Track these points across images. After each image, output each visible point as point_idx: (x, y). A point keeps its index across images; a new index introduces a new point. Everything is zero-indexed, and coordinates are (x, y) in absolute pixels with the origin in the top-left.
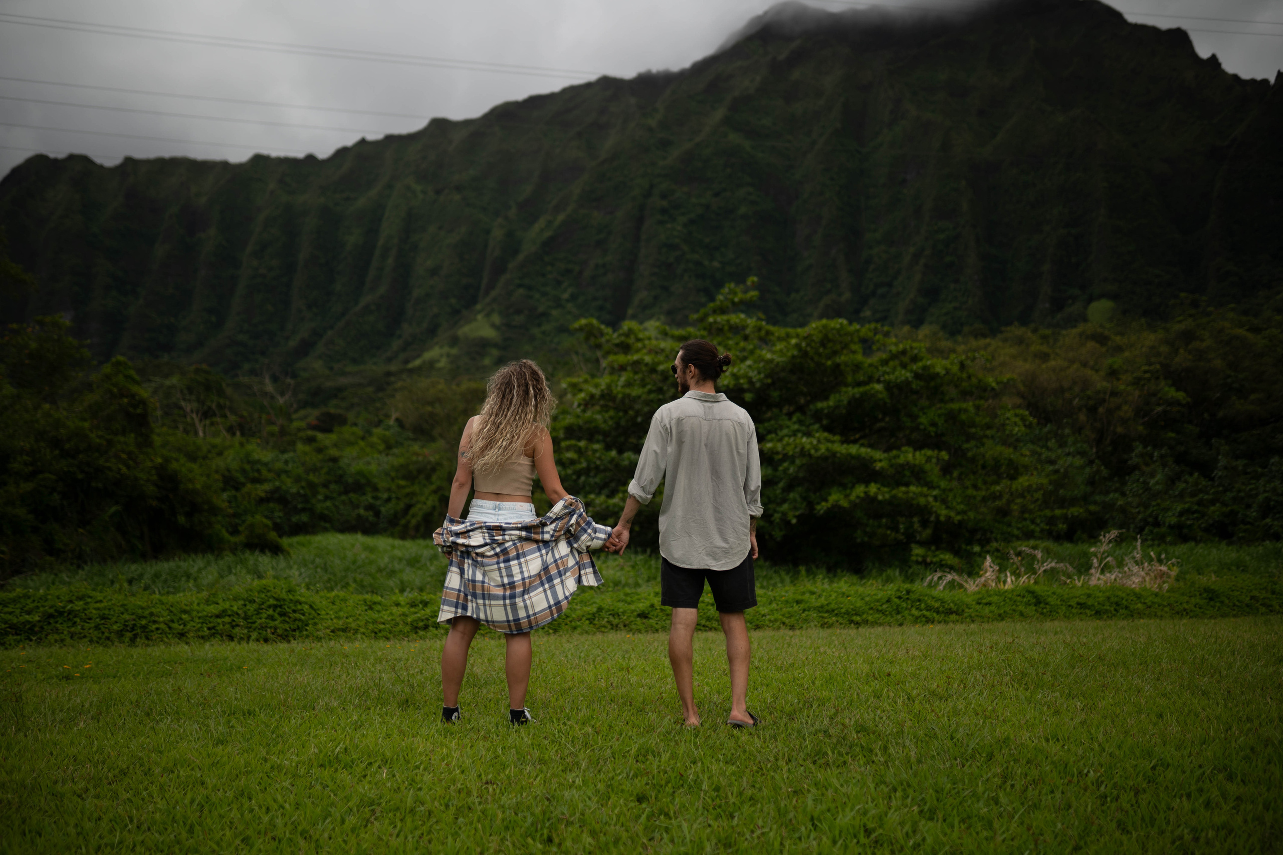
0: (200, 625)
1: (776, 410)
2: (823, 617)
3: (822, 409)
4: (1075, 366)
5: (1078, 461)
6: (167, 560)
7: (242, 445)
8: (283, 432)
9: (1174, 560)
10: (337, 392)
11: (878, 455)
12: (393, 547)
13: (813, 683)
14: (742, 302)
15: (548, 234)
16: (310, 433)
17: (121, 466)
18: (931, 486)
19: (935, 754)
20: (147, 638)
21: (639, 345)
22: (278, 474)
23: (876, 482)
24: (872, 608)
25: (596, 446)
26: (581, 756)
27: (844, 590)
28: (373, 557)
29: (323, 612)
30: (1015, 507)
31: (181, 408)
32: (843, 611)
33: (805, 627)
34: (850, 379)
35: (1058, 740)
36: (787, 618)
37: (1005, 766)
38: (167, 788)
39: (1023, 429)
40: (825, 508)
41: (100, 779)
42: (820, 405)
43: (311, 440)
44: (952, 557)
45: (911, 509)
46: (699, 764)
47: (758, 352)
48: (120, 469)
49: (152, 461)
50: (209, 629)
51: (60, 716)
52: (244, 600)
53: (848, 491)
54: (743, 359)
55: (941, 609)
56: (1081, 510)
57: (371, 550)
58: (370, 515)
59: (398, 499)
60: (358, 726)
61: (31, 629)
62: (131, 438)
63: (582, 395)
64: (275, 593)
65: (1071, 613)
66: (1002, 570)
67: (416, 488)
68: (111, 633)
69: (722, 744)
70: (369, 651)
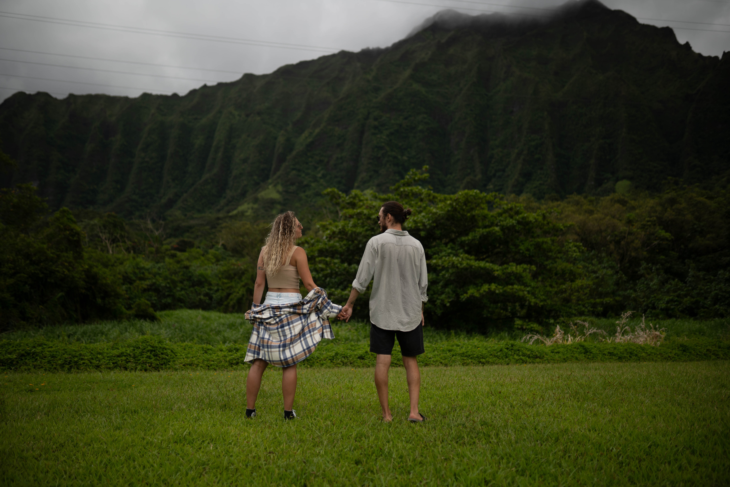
0: (108, 361)
1: (438, 241)
2: (464, 360)
3: (465, 241)
4: (608, 218)
5: (610, 272)
6: (90, 324)
7: (134, 258)
8: (158, 251)
9: (663, 328)
10: (188, 229)
11: (496, 267)
12: (220, 317)
13: (457, 397)
14: (419, 179)
15: (310, 140)
16: (173, 252)
17: (65, 270)
18: (526, 285)
19: (526, 438)
20: (78, 369)
21: (361, 203)
22: (155, 275)
23: (495, 283)
24: (491, 355)
25: (336, 261)
26: (324, 438)
27: (476, 344)
28: (208, 323)
29: (179, 354)
30: (574, 298)
31: (99, 237)
32: (475, 356)
33: (453, 365)
34: (480, 224)
35: (596, 430)
36: (443, 360)
37: (565, 445)
38: (86, 455)
39: (579, 254)
40: (466, 297)
41: (48, 449)
42: (463, 238)
43: (173, 256)
44: (538, 325)
45: (515, 298)
46: (391, 443)
47: (428, 208)
48: (64, 272)
49: (82, 267)
50: (113, 363)
51: (26, 413)
52: (134, 347)
53: (479, 288)
54: (420, 212)
55: (531, 355)
56: (611, 300)
57: (207, 319)
58: (206, 299)
59: (223, 290)
60: (197, 420)
61: (11, 363)
62: (71, 254)
63: (328, 232)
64: (152, 343)
65: (605, 358)
66: (566, 333)
67: (233, 284)
68: (57, 365)
69: (404, 432)
70: (205, 376)
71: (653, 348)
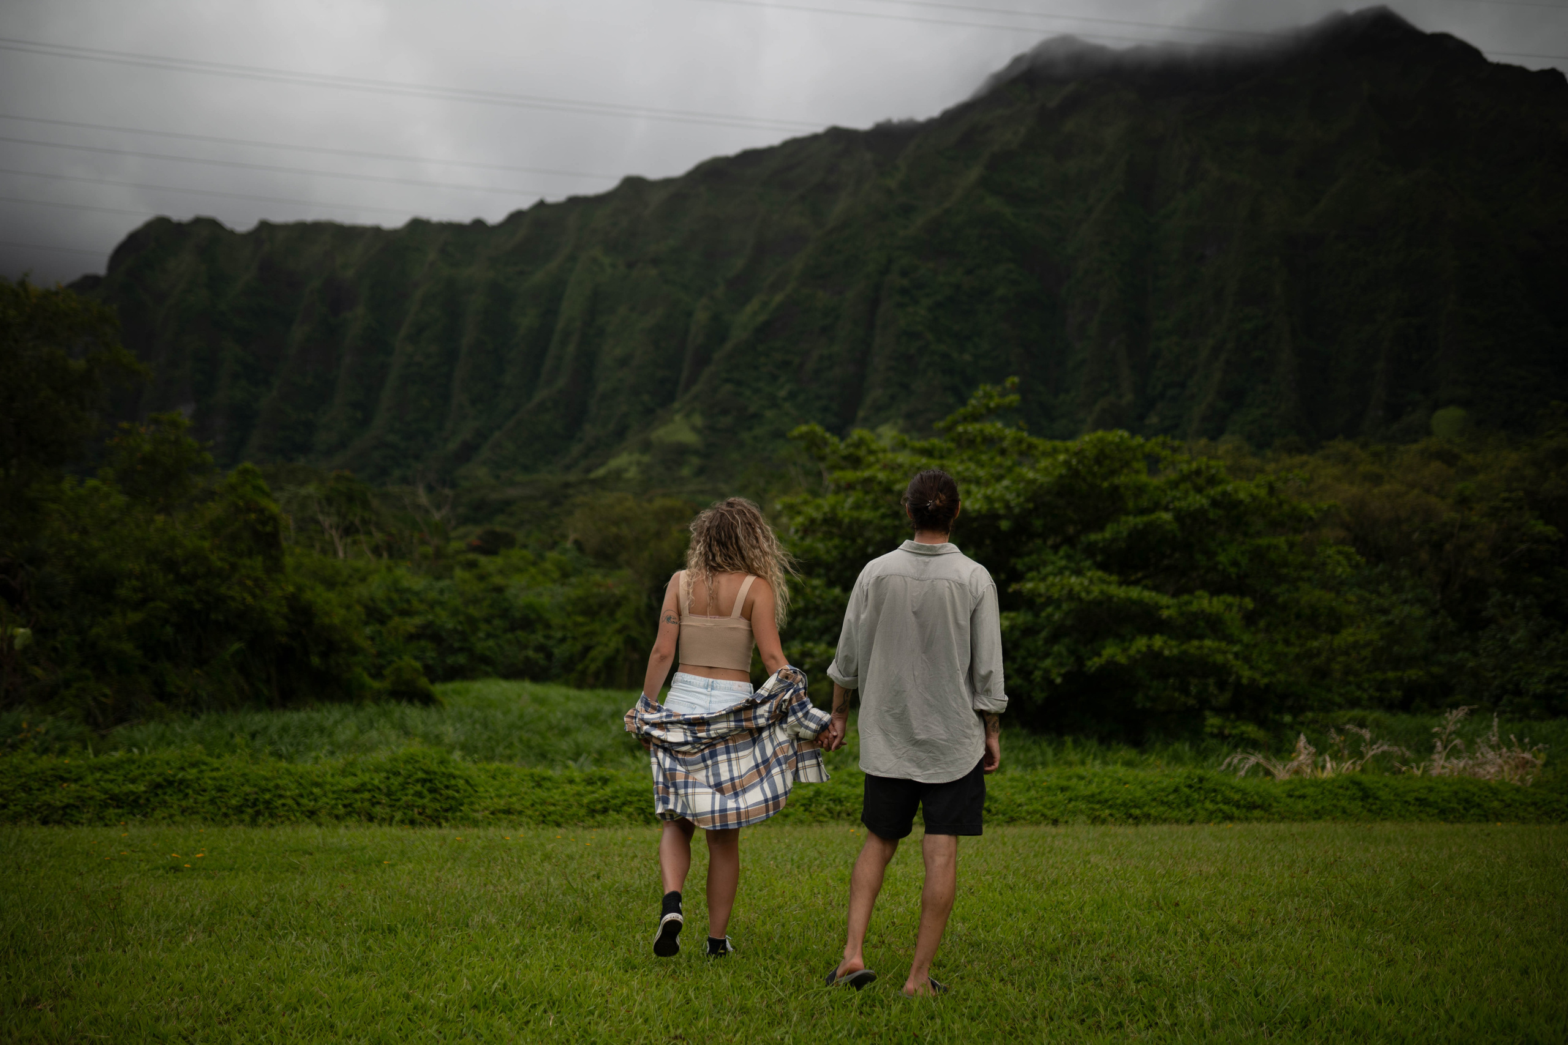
0: (333, 802)
1: (1039, 541)
2: (1093, 809)
3: (1096, 543)
4: (1416, 492)
5: (1418, 611)
6: (298, 710)
7: (389, 569)
8: (439, 554)
9: (1540, 745)
10: (505, 506)
11: (1165, 600)
12: (568, 698)
13: (1081, 909)
14: (998, 407)
15: (761, 318)
16: (471, 556)
17: (246, 595)
18: (1231, 640)
19: (1235, 1017)
20: (271, 816)
21: (872, 459)
22: (432, 605)
23: (1162, 633)
24: (1154, 799)
25: (816, 582)
26: (793, 1004)
27: (1120, 775)
28: (544, 710)
29: (481, 789)
30: (1337, 667)
31: (317, 522)
32: (1119, 801)
33: (1071, 822)
34: (1131, 504)
35: (1392, 1002)
36: (1050, 809)
37: (1325, 1036)
38: (288, 1031)
39: (1349, 570)
40: (1097, 665)
41: (210, 1016)
42: (1093, 537)
43: (471, 565)
44: (1256, 729)
45: (1205, 668)
46: (939, 1021)
47: (1017, 469)
48: (245, 599)
49: (282, 589)
50: (345, 806)
51: (166, 926)
52: (387, 772)
53: (1127, 644)
54: (999, 478)
55: (1242, 802)
56: (1421, 673)
57: (541, 701)
58: (540, 657)
59: (574, 638)
60: (520, 952)
61: (135, 801)
62: (258, 561)
63: (799, 519)
64: (425, 764)
65: (1408, 810)
66: (1320, 752)
67: (596, 626)
68: (228, 808)
69: (967, 993)
70: (536, 842)
71: (1518, 790)
